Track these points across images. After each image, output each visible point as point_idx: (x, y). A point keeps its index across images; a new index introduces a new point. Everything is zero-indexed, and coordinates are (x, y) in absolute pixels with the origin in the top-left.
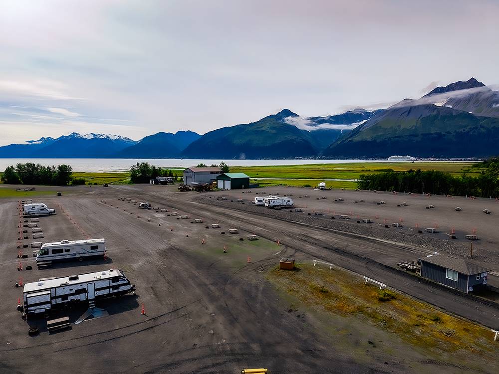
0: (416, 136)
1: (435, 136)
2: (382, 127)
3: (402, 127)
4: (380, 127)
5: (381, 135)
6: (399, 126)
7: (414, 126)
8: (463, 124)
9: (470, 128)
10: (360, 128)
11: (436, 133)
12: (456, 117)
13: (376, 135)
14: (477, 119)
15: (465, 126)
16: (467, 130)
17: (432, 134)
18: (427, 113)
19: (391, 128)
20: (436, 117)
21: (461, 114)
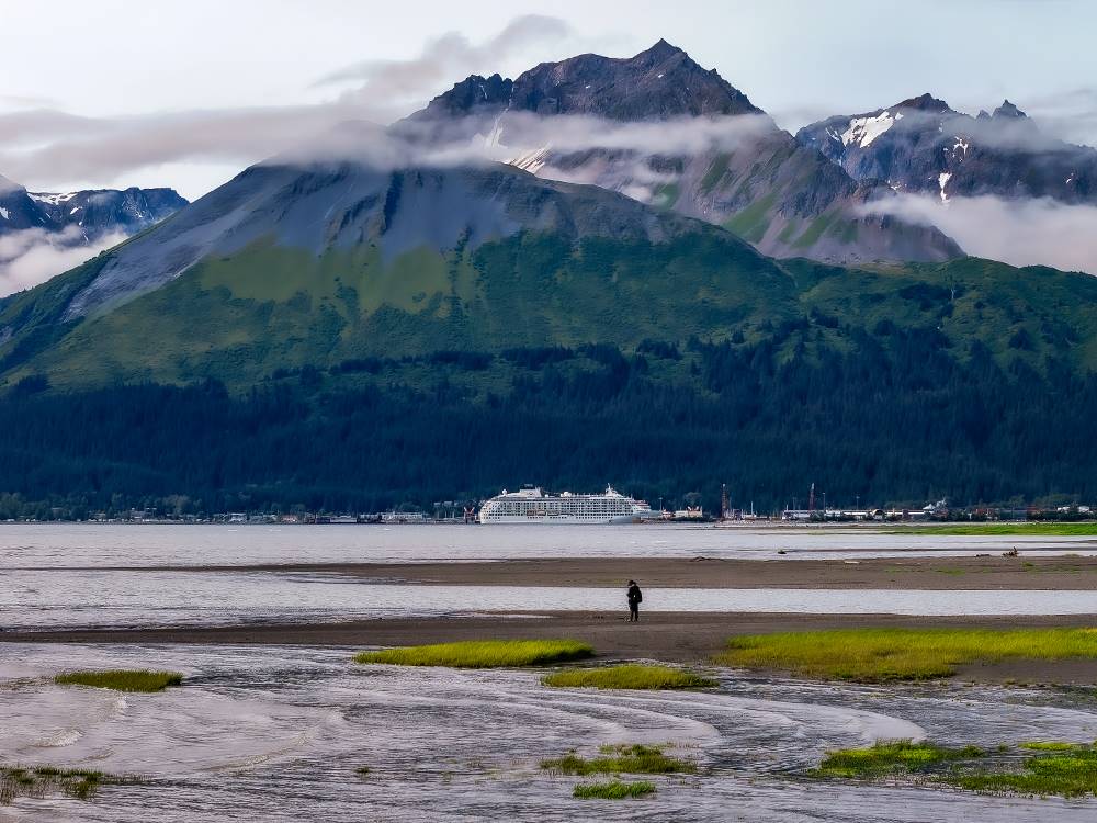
0: (479, 362)
1: (591, 366)
2: (240, 292)
3: (369, 303)
4: (226, 293)
5: (241, 353)
6: (350, 295)
7: (438, 297)
8: (721, 302)
9: (767, 327)
10: (70, 298)
11: (592, 351)
12: (667, 254)
13: (203, 347)
14: (778, 272)
15: (736, 315)
16: (753, 338)
17: (566, 354)
18: (500, 220)
19: (299, 302)
20: (556, 247)
21: (692, 236)
